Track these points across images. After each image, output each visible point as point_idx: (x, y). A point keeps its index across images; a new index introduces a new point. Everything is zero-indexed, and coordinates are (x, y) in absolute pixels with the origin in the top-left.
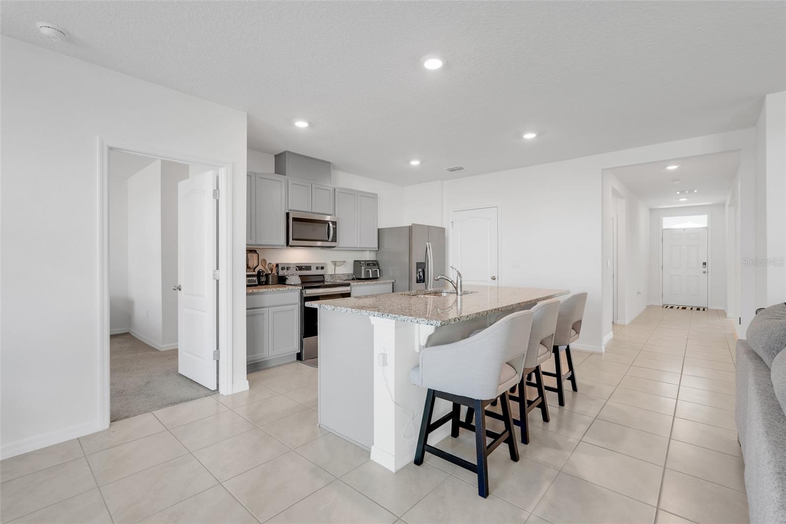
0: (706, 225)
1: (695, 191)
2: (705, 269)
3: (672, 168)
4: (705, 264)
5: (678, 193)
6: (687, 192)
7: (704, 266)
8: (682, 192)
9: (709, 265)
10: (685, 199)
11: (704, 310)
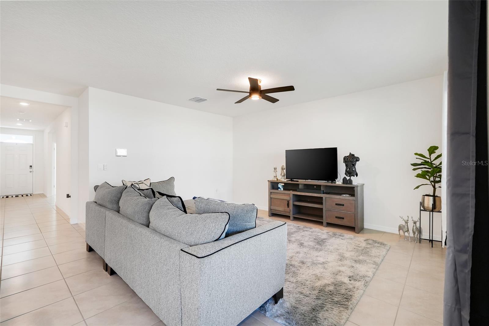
0: (32, 142)
1: (30, 121)
2: (31, 170)
3: (24, 104)
4: (31, 166)
5: (18, 120)
6: (24, 120)
7: (31, 168)
8: (21, 120)
9: (34, 167)
10: (21, 124)
11: (31, 195)
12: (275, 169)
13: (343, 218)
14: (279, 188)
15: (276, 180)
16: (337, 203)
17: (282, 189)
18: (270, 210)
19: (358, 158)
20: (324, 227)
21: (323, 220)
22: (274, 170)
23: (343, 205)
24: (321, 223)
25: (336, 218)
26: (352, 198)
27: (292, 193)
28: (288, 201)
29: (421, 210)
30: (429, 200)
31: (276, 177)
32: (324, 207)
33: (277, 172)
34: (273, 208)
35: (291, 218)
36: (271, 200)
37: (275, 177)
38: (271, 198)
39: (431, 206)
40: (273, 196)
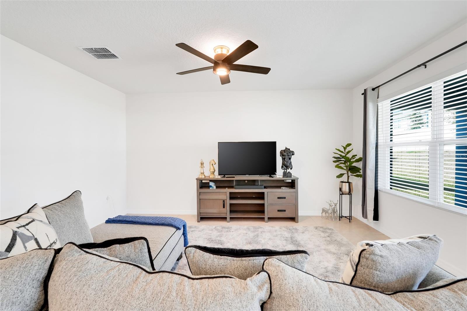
12: (202, 164)
13: (285, 211)
14: (211, 186)
15: (204, 177)
16: (278, 197)
17: (215, 187)
18: (199, 213)
19: (293, 152)
20: (266, 222)
21: (264, 216)
22: (200, 165)
23: (285, 198)
24: (262, 219)
25: (279, 212)
26: (292, 190)
27: (228, 191)
28: (224, 201)
29: (340, 194)
30: (345, 186)
31: (204, 173)
32: (266, 202)
33: (204, 167)
34: (202, 211)
35: (228, 219)
36: (200, 201)
37: (202, 173)
38: (200, 199)
39: (347, 190)
40: (202, 197)
